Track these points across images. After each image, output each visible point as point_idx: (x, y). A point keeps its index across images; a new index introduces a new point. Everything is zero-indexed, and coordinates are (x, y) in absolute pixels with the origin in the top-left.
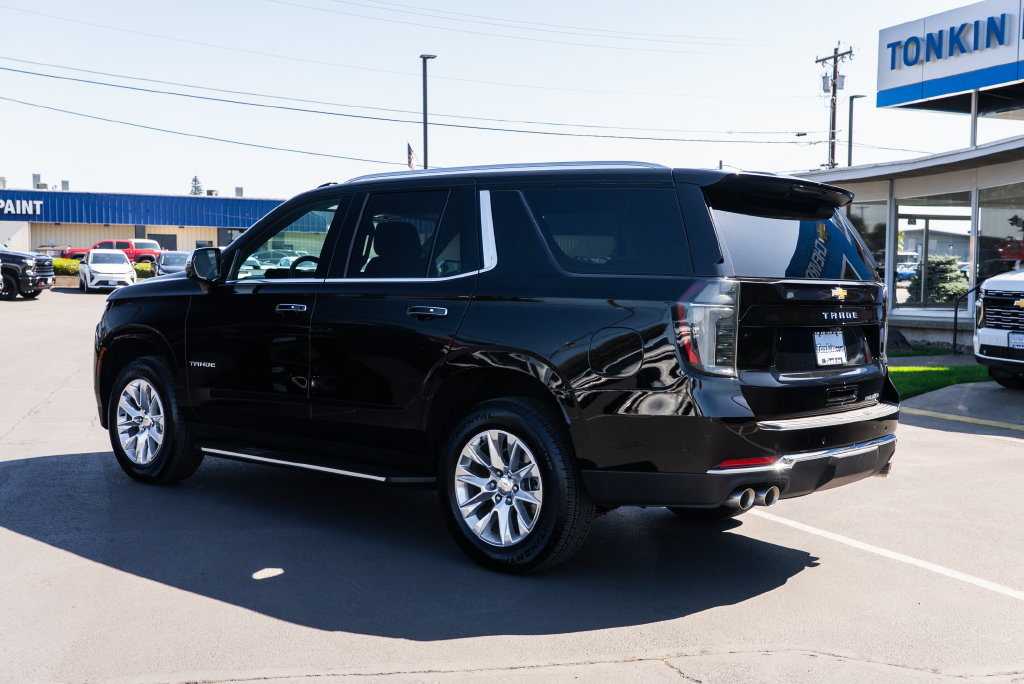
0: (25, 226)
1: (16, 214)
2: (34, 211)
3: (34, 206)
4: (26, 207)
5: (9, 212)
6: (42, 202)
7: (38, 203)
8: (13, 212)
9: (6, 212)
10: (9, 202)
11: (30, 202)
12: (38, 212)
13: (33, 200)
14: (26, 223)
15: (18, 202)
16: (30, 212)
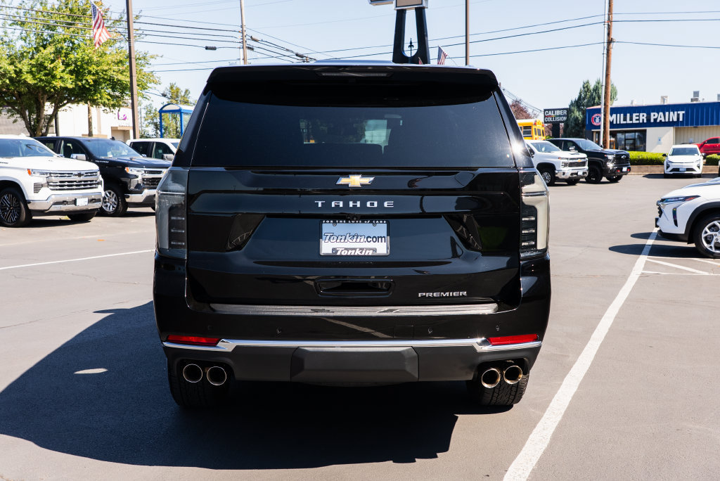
0: (671, 130)
1: (665, 122)
2: (678, 118)
3: (678, 115)
4: (673, 116)
5: (661, 121)
6: (684, 112)
7: (681, 113)
8: (663, 121)
9: (658, 121)
10: (661, 114)
11: (676, 113)
12: (681, 119)
13: (677, 111)
14: (672, 128)
15: (667, 113)
16: (675, 120)
